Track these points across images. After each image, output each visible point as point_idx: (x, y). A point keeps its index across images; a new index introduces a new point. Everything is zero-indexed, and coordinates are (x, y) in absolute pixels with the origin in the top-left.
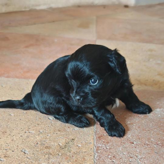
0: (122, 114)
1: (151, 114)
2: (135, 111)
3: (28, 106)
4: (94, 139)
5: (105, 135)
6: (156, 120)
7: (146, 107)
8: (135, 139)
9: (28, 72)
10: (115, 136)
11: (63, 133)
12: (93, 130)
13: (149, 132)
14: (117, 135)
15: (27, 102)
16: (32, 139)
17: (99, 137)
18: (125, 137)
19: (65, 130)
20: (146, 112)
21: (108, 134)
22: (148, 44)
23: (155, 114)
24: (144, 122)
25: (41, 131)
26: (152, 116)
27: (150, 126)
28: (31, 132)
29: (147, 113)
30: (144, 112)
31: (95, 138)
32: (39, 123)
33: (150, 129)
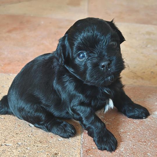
0: (114, 118)
1: (148, 119)
2: (130, 115)
3: (5, 111)
4: (80, 153)
5: (94, 148)
6: (153, 127)
7: (142, 110)
8: (128, 154)
9: (9, 64)
10: (105, 149)
11: (45, 146)
12: (79, 141)
13: (145, 144)
14: (108, 149)
15: (3, 106)
16: (9, 153)
17: (86, 151)
18: (117, 151)
19: (47, 142)
20: (143, 116)
21: (98, 146)
22: (146, 25)
23: (152, 119)
24: (139, 130)
25: (19, 143)
26: (150, 121)
27: (147, 136)
28: (8, 144)
29: (144, 118)
30: (141, 116)
31: (82, 152)
32: (18, 131)
33: (146, 139)
